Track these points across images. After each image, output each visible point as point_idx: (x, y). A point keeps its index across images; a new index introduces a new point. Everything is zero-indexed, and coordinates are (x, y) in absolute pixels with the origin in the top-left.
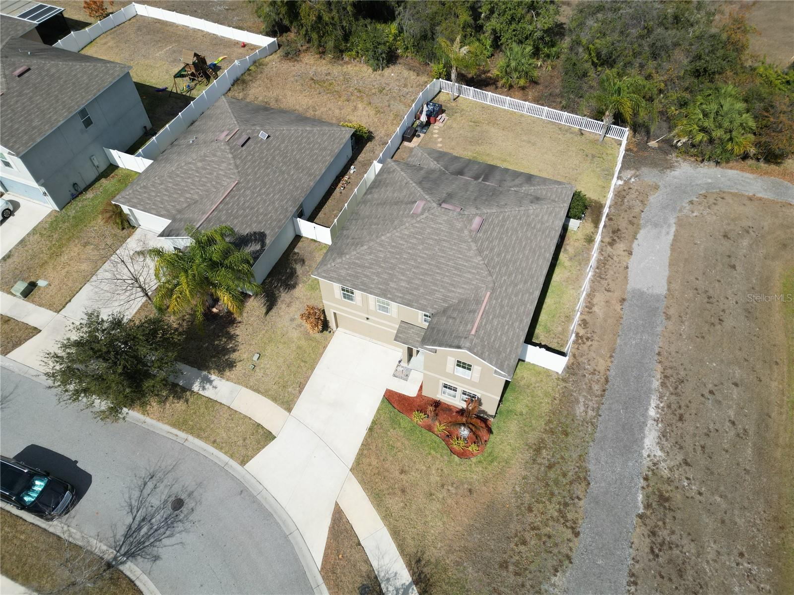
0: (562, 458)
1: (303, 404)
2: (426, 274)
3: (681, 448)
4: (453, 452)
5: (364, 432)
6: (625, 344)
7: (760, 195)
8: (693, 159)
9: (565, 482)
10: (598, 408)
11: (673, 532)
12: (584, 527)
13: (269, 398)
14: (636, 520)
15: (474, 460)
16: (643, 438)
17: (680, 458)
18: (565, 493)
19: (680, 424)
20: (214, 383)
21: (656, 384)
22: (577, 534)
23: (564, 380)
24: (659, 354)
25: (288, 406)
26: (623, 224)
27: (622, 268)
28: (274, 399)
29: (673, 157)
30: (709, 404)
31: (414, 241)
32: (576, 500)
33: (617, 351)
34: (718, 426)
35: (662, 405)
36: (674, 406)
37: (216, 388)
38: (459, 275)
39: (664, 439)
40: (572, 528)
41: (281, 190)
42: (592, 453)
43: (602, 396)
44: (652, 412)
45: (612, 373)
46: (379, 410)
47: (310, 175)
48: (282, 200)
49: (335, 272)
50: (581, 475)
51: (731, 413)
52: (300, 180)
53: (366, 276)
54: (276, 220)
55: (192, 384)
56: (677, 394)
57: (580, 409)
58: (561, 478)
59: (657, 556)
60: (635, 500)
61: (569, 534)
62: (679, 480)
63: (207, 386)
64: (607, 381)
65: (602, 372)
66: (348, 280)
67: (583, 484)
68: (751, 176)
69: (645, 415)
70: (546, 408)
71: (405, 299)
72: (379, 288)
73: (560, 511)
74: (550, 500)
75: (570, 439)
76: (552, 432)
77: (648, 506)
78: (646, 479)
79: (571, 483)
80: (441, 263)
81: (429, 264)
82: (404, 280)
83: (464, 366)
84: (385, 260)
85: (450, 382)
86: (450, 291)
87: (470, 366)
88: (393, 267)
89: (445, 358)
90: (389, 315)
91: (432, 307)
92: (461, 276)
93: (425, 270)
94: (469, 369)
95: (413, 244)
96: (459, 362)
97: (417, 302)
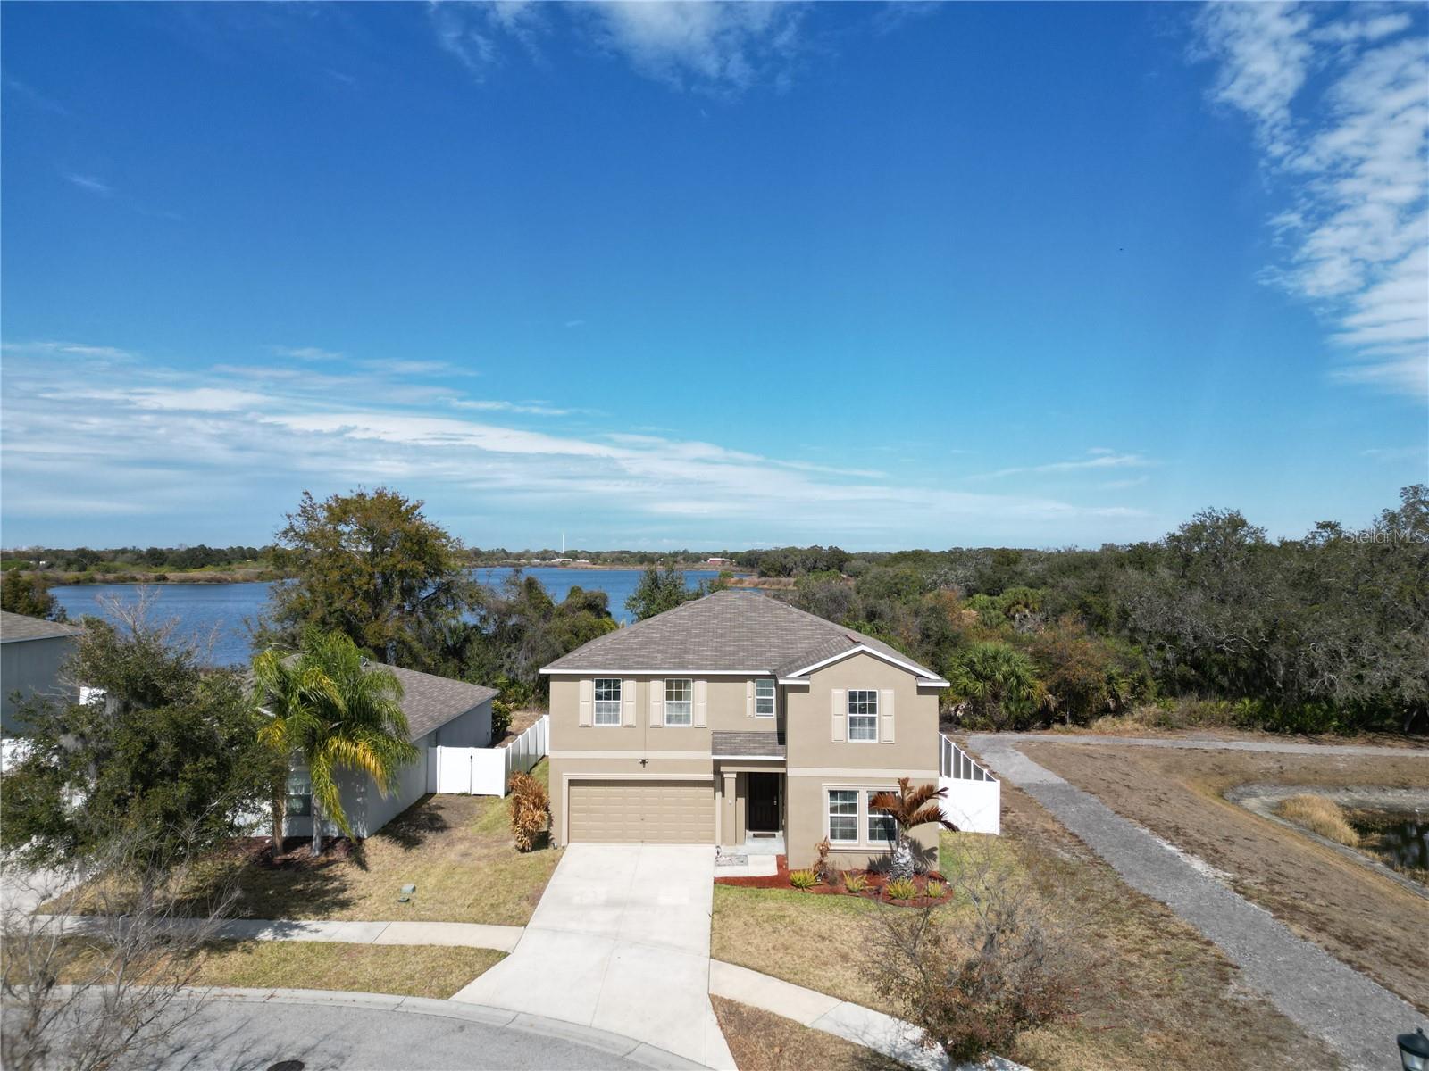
0: (1091, 891)
1: (547, 915)
2: (739, 640)
3: (1251, 872)
4: (899, 905)
5: (705, 918)
7: (1095, 743)
8: (987, 732)
9: (1124, 907)
10: (1092, 853)
11: (1348, 931)
12: (1210, 935)
13: (463, 922)
14: (1278, 921)
15: (946, 906)
16: (1187, 865)
17: (1261, 878)
18: (1137, 915)
19: (1220, 856)
20: (312, 927)
21: (1145, 831)
22: (1208, 943)
23: (1010, 838)
24: (1117, 813)
25: (517, 921)
28: (480, 920)
29: (959, 731)
31: (702, 618)
32: (1164, 918)
33: (1058, 816)
35: (1176, 843)
36: (1194, 843)
37: (318, 931)
39: (1217, 865)
40: (1195, 939)
42: (1132, 882)
43: (1083, 844)
44: (1170, 848)
45: (1073, 830)
46: (715, 895)
47: (449, 706)
49: (583, 660)
50: (1143, 899)
51: (1276, 856)
55: (255, 933)
57: (1065, 856)
58: (1112, 905)
59: (1359, 947)
60: (1248, 907)
61: (1194, 945)
63: (295, 932)
64: (1075, 836)
65: (1058, 830)
66: (609, 664)
67: (1155, 905)
68: (1068, 737)
69: (1163, 850)
70: (1013, 858)
71: (720, 665)
72: (670, 663)
73: (1151, 929)
74: (1120, 923)
75: (1081, 876)
76: (1045, 874)
77: (1275, 911)
78: (1240, 892)
79: (1134, 906)
80: (755, 629)
81: (739, 632)
82: (707, 651)
83: (862, 704)
84: (663, 638)
85: (843, 776)
86: (788, 648)
87: (873, 695)
88: (683, 642)
89: (828, 697)
90: (691, 725)
91: (769, 664)
92: (795, 635)
93: (734, 637)
94: (873, 709)
95: (701, 621)
96: (853, 696)
97: (743, 664)
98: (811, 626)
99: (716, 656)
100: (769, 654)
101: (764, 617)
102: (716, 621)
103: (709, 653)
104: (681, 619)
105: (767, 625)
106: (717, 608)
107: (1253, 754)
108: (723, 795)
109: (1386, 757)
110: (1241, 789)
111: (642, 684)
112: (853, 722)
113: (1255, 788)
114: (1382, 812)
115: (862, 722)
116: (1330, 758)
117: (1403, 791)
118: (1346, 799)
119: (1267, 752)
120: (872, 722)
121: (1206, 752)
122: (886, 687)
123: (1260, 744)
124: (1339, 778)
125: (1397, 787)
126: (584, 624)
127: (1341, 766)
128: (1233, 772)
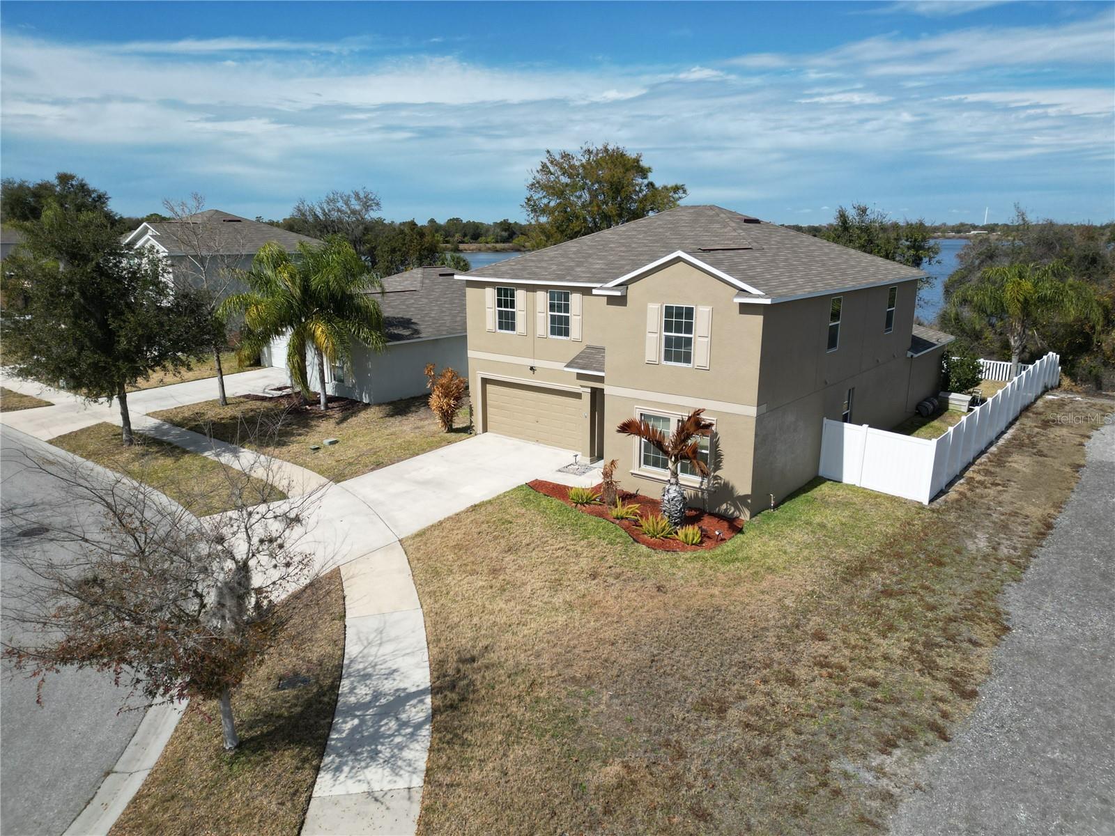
0: (926, 588)
1: (367, 479)
4: (637, 541)
6: (1092, 500)
9: (932, 616)
10: (1029, 549)
12: (992, 686)
15: (685, 555)
20: (240, 454)
22: (968, 694)
23: (935, 511)
25: (340, 478)
32: (965, 644)
37: (238, 457)
40: (954, 683)
42: (1015, 594)
43: (1038, 538)
45: (1062, 521)
46: (505, 493)
50: (985, 615)
53: (539, 267)
55: (205, 451)
57: (977, 545)
58: (919, 610)
61: (939, 689)
63: (227, 454)
64: (1049, 527)
65: (1035, 516)
66: (508, 273)
67: (989, 626)
70: (887, 531)
71: (595, 278)
72: (555, 274)
73: (911, 650)
74: (882, 632)
75: (948, 570)
76: (898, 556)
79: (951, 619)
83: (679, 319)
85: (655, 401)
87: (690, 312)
89: (643, 312)
90: (570, 339)
94: (689, 329)
99: (602, 269)
103: (598, 266)
111: (530, 294)
112: (667, 341)
115: (677, 342)
120: (688, 343)
122: (704, 302)
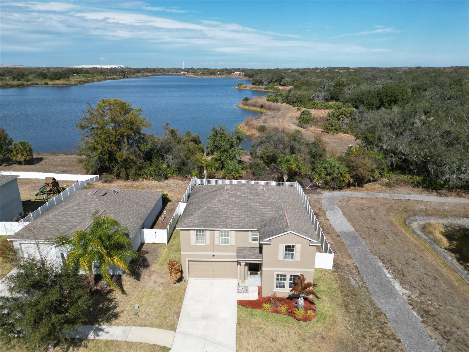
0: (362, 306)
1: (183, 324)
2: (246, 212)
3: (414, 288)
4: (298, 320)
5: (235, 327)
6: (353, 252)
7: (365, 197)
8: (328, 190)
9: (372, 317)
10: (362, 280)
11: (445, 327)
12: (400, 336)
13: (155, 327)
14: (423, 325)
15: (314, 320)
16: (394, 287)
17: (418, 292)
18: (376, 323)
19: (405, 278)
20: (106, 330)
21: (381, 264)
22: (399, 341)
23: (335, 272)
24: (371, 252)
25: (173, 327)
26: (317, 211)
27: (329, 226)
28: (160, 326)
29: (319, 190)
30: (410, 268)
31: (233, 199)
32: (385, 324)
33: (352, 255)
34: (422, 277)
35: (390, 271)
36: (396, 271)
37: (108, 333)
38: (264, 208)
39: (404, 285)
40: (395, 339)
41: (132, 214)
42: (375, 300)
43: (360, 274)
44: (389, 275)
45: (357, 264)
46: (238, 312)
47: (146, 208)
48: (133, 218)
49: (191, 223)
50: (378, 311)
51: (422, 271)
52: (141, 210)
53: (211, 220)
54: (132, 227)
55: (87, 335)
56: (393, 266)
57: (353, 283)
58: (369, 316)
59: (448, 340)
60: (413, 315)
61: (394, 342)
62: (426, 302)
63: (100, 333)
64: (357, 268)
65: (351, 264)
66: (201, 225)
67: (383, 315)
68: (356, 192)
69: (386, 277)
70: (336, 286)
71: (239, 226)
72: (222, 224)
73: (381, 332)
74: (371, 328)
75: (359, 296)
76: (347, 296)
77: (422, 316)
78: (411, 304)
79: (376, 316)
80: (252, 205)
81: (246, 207)
82: (235, 217)
83: (290, 248)
84: (219, 210)
85: (281, 271)
86: (264, 216)
87: (293, 246)
88: (226, 213)
89: (277, 247)
90: (229, 245)
91: (257, 226)
92: (266, 209)
93: (244, 210)
94: (293, 250)
95: (233, 200)
96: (286, 247)
97: (247, 225)
98: (272, 204)
99: (238, 220)
100: (257, 220)
101: (255, 199)
102: (238, 201)
103: (235, 219)
104: (225, 200)
105: (256, 203)
106: (238, 193)
107: (418, 202)
108: (240, 266)
109: (462, 204)
110: (412, 218)
111: (212, 232)
112: (286, 254)
113: (417, 217)
114: (457, 228)
115: (289, 254)
116: (443, 204)
117: (465, 219)
118: (446, 222)
119: (422, 201)
120: (292, 254)
121: (402, 201)
122: (298, 243)
123: (420, 196)
124: (445, 213)
125: (464, 217)
126: (192, 147)
127: (447, 207)
128: (410, 210)
